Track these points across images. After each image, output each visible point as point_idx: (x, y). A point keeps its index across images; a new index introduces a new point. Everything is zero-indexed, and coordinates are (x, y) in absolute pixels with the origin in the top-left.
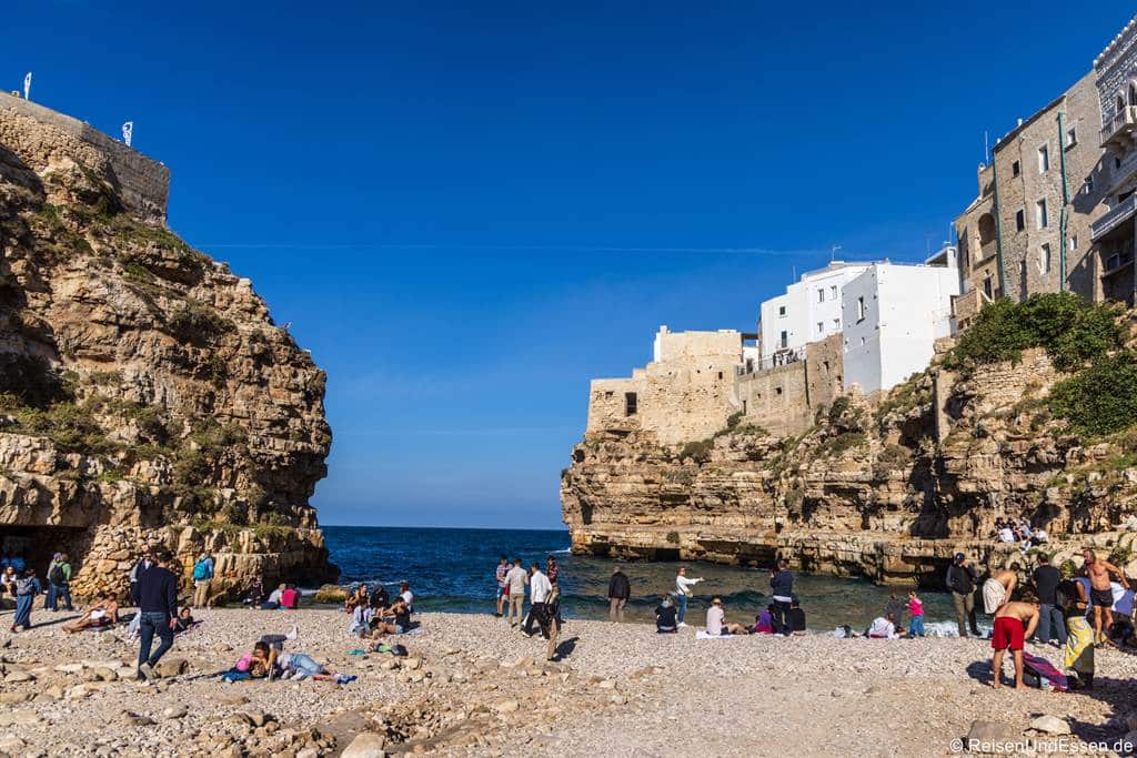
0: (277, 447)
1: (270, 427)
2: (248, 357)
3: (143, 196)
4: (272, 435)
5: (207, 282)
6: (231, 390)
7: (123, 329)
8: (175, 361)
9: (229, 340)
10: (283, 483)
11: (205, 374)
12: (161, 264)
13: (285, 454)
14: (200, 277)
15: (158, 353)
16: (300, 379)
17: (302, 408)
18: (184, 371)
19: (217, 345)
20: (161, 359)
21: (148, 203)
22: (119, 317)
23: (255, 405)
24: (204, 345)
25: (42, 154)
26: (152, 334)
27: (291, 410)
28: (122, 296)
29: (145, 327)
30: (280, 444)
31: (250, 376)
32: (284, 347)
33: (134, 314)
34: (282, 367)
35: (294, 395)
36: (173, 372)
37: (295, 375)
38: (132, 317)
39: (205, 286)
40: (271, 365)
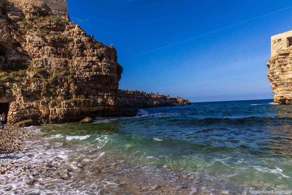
0: (87, 75)
1: (84, 69)
2: (77, 48)
3: (59, 11)
4: (85, 71)
5: (67, 29)
6: (73, 60)
7: (40, 47)
8: (54, 53)
9: (71, 44)
10: (92, 86)
11: (64, 56)
12: (52, 27)
13: (89, 77)
14: (65, 28)
15: (49, 52)
16: (95, 53)
17: (98, 61)
18: (58, 56)
19: (68, 47)
20: (50, 54)
21: (61, 13)
22: (37, 44)
23: (80, 63)
24: (63, 47)
25: (25, 6)
26: (47, 47)
27: (93, 63)
28: (36, 38)
29: (44, 45)
30: (87, 73)
31: (78, 54)
32: (88, 43)
33: (39, 42)
34: (89, 50)
35: (94, 58)
36: (54, 57)
37: (94, 51)
38: (40, 43)
39: (67, 30)
40: (86, 50)
